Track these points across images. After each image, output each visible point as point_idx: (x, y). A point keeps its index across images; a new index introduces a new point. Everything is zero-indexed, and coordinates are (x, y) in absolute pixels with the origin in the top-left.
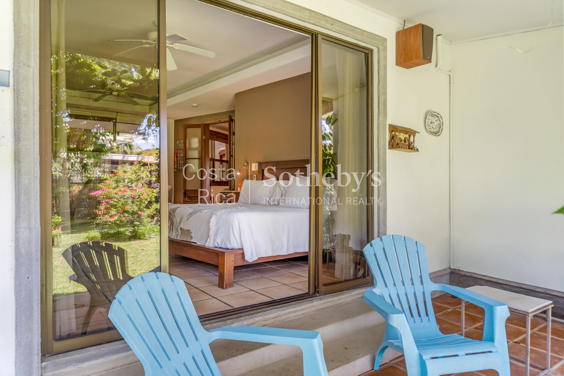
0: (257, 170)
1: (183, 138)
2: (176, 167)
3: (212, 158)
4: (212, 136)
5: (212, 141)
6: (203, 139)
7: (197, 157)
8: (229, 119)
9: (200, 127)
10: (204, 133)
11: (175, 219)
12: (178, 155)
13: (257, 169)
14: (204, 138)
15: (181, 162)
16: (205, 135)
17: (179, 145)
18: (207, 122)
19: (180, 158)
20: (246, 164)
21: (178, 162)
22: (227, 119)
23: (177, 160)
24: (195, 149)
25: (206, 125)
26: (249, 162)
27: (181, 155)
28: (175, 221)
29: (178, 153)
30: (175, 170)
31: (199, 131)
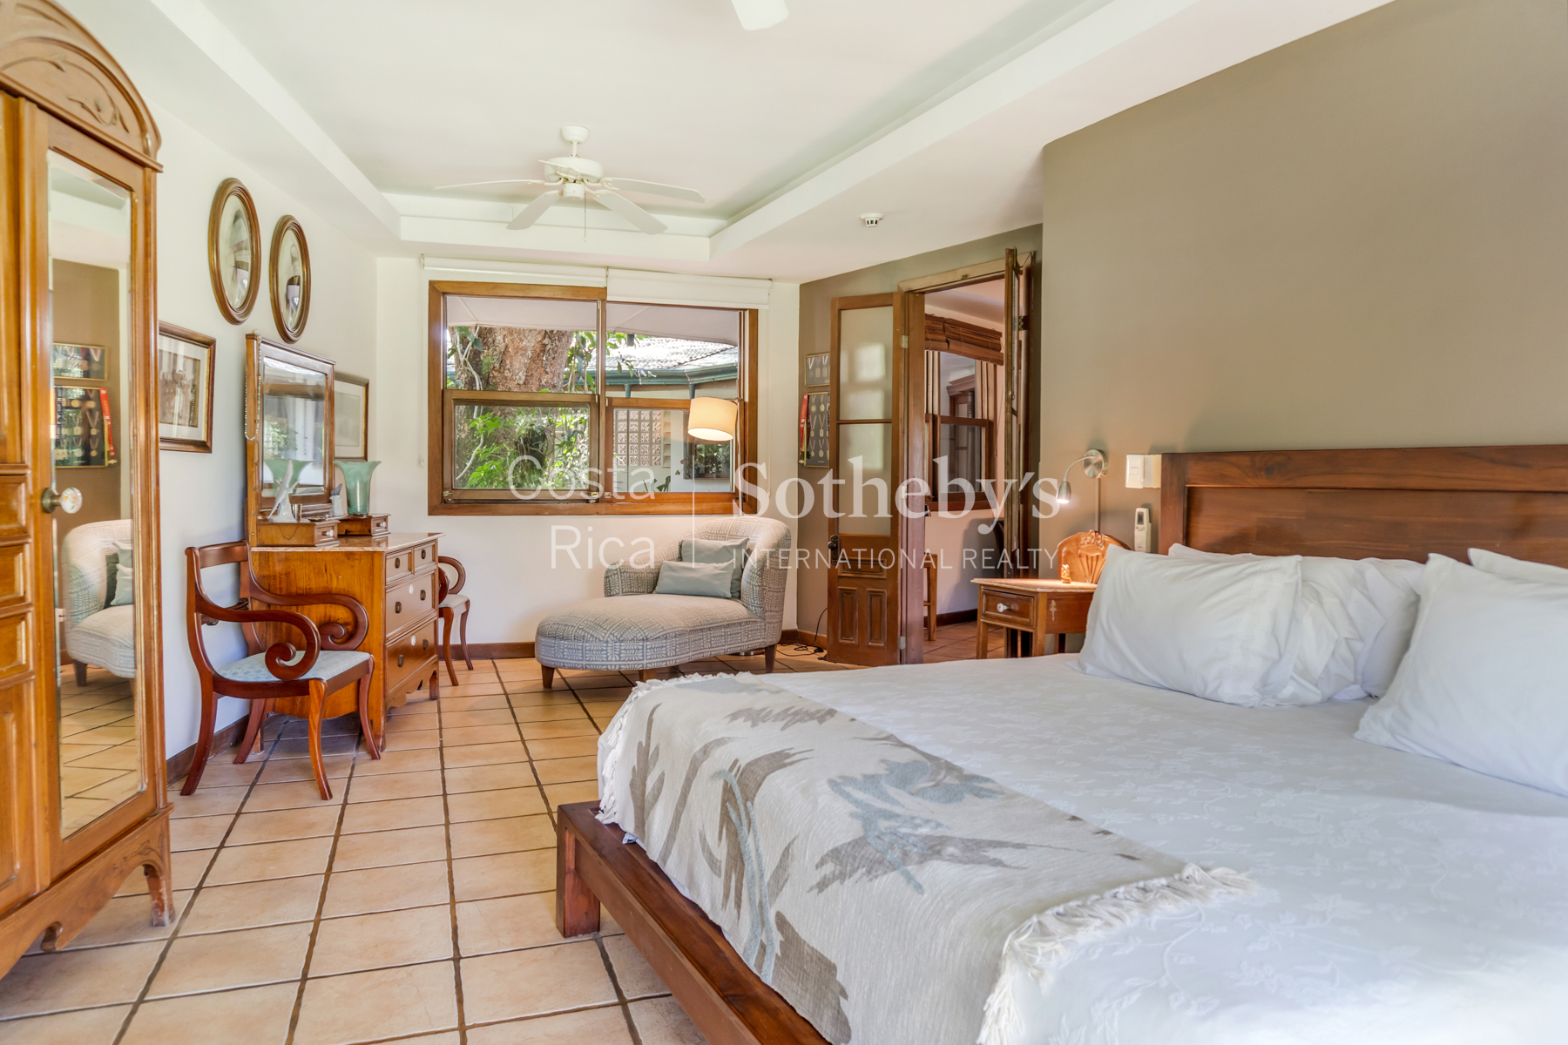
0: (1159, 486)
1: (829, 349)
2: (804, 449)
3: (930, 412)
4: (929, 336)
5: (931, 352)
6: (902, 348)
7: (879, 415)
8: (1007, 264)
9: (891, 305)
10: (903, 325)
11: (750, 840)
12: (813, 409)
13: (1156, 483)
14: (904, 345)
15: (822, 435)
16: (907, 333)
17: (814, 373)
18: (916, 285)
19: (818, 418)
20: (1096, 457)
21: (812, 434)
22: (1001, 266)
23: (808, 423)
24: (871, 386)
25: (911, 295)
26: (1111, 446)
27: (822, 408)
28: (753, 854)
29: (813, 400)
30: (801, 461)
31: (884, 318)
